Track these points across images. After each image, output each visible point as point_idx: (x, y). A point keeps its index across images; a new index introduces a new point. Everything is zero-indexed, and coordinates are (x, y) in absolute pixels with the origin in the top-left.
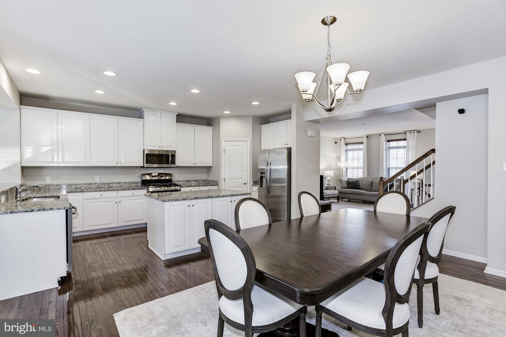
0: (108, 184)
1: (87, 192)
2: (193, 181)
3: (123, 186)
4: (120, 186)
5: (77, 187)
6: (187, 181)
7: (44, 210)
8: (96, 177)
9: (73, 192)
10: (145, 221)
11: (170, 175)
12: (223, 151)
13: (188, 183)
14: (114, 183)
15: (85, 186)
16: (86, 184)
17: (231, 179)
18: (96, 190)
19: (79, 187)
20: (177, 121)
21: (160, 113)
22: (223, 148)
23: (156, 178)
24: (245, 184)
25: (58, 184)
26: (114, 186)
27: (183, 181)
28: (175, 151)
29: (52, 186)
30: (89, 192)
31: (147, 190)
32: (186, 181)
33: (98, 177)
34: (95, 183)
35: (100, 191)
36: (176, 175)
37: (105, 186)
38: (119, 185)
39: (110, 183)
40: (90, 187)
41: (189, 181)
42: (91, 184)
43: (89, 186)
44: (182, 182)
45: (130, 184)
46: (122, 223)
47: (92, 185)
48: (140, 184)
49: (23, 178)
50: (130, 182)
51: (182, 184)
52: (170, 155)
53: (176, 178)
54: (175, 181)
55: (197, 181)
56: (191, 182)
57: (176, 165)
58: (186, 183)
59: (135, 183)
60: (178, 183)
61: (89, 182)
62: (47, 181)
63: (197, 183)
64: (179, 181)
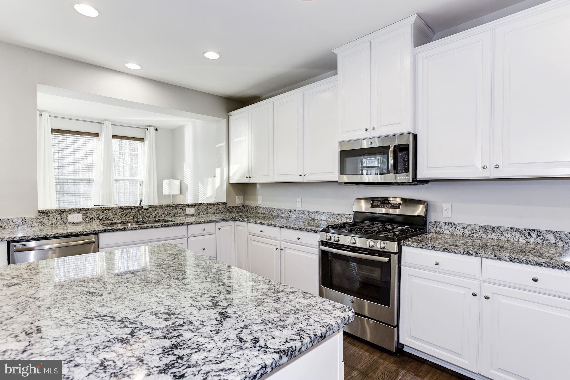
0: (310, 213)
2: (514, 230)
3: (328, 219)
6: (486, 229)
13: (489, 237)
14: (317, 212)
15: (285, 213)
16: (286, 210)
19: (280, 214)
20: (417, 42)
21: (369, 43)
23: (397, 211)
25: (264, 206)
26: (316, 218)
27: (468, 225)
32: (481, 227)
34: (295, 209)
36: (444, 206)
38: (323, 218)
39: (312, 212)
41: (494, 229)
42: (290, 211)
43: (289, 214)
44: (464, 228)
45: (339, 217)
47: (292, 212)
49: (242, 197)
50: (339, 214)
51: (465, 235)
52: (391, 149)
53: (444, 215)
54: (440, 222)
55: (533, 235)
56: (500, 232)
57: (419, 176)
58: (480, 233)
59: (347, 216)
60: (451, 231)
61: (288, 207)
62: (258, 203)
63: (532, 240)
64: (454, 224)
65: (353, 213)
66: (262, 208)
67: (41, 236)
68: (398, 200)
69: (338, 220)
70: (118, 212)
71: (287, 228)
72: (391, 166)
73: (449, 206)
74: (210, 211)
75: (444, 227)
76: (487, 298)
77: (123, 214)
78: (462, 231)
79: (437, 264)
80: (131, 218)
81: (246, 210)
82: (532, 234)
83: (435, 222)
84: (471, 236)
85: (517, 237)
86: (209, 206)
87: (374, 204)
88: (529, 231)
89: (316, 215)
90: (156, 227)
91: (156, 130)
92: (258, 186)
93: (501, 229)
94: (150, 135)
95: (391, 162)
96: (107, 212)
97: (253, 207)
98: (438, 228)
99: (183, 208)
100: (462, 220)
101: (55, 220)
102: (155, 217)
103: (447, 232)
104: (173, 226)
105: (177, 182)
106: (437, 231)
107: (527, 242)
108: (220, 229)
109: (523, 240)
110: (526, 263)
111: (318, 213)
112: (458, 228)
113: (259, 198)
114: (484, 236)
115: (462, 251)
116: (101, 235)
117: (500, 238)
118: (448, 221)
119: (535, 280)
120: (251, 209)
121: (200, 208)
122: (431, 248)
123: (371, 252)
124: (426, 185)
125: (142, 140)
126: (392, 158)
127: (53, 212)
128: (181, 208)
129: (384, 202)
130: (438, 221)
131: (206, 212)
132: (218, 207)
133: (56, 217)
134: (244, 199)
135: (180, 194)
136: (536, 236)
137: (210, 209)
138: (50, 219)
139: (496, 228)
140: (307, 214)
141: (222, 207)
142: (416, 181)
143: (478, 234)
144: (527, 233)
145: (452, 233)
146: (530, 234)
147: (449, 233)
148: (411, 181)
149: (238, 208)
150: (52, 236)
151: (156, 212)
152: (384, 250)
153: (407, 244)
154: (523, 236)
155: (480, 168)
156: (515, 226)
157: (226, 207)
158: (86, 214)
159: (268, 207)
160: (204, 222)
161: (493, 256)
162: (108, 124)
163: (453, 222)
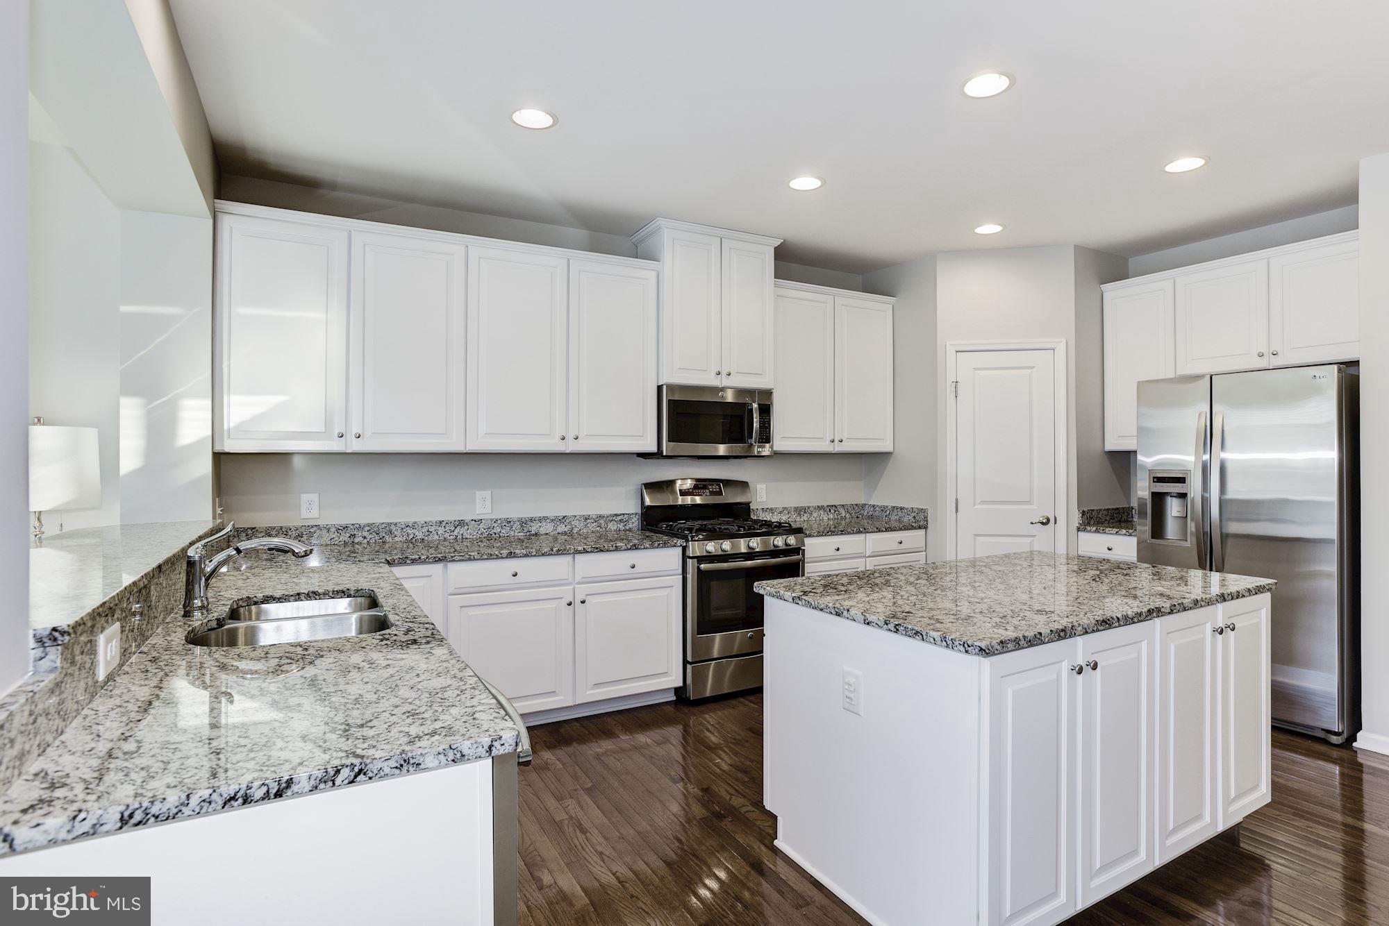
0: (523, 523)
1: (460, 561)
2: (820, 508)
3: (575, 530)
4: (566, 530)
5: (411, 537)
6: (799, 510)
7: (361, 777)
8: (479, 494)
9: (408, 562)
10: (673, 678)
11: (744, 485)
12: (950, 389)
14: (545, 518)
15: (441, 531)
16: (444, 524)
17: (983, 502)
18: (497, 553)
19: (420, 535)
20: (779, 275)
21: (719, 240)
22: (951, 378)
23: (698, 500)
24: (1046, 522)
25: (344, 522)
26: (542, 531)
27: (785, 508)
28: (768, 394)
29: (325, 531)
30: (470, 559)
31: (679, 550)
32: (796, 509)
33: (487, 494)
34: (476, 518)
35: (511, 555)
36: (759, 487)
37: (512, 533)
38: (562, 528)
39: (532, 520)
40: (460, 537)
41: (804, 510)
42: (461, 523)
43: (455, 533)
44: (780, 513)
45: (602, 522)
46: (592, 689)
47: (466, 527)
48: (635, 523)
49: (219, 501)
50: (601, 517)
53: (759, 499)
54: (756, 509)
55: (832, 511)
56: (810, 512)
59: (620, 518)
62: (304, 514)
63: (831, 516)
64: (772, 509)
65: (638, 511)
66: (333, 530)
69: (598, 529)
73: (763, 486)
78: (778, 517)
79: (838, 550)
85: (822, 516)
88: (828, 508)
89: (544, 524)
92: (297, 462)
93: (811, 509)
100: (779, 503)
107: (830, 518)
109: (826, 516)
110: (894, 530)
111: (548, 521)
112: (776, 513)
114: (798, 519)
118: (765, 506)
119: (901, 543)
122: (830, 533)
126: (756, 420)
130: (754, 507)
134: (224, 509)
139: (807, 508)
140: (517, 525)
143: (793, 517)
144: (827, 510)
146: (830, 511)
153: (808, 534)
155: (828, 441)
156: (820, 504)
159: (363, 521)
161: (875, 529)
163: (770, 507)
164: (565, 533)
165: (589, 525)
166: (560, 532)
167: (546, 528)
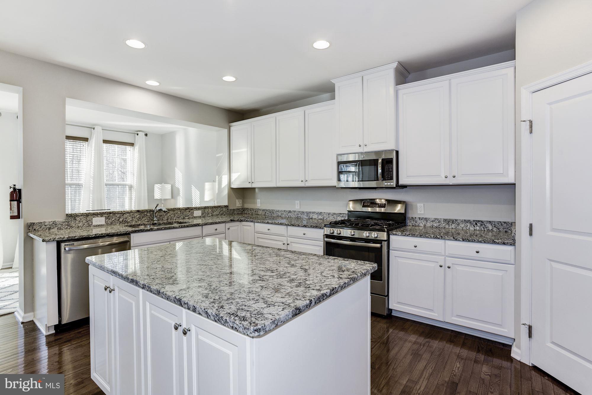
0: (308, 213)
2: (466, 221)
3: (325, 218)
4: (322, 218)
6: (448, 221)
8: (296, 202)
13: (450, 227)
16: (285, 211)
20: (398, 82)
21: (360, 78)
25: (264, 208)
26: (314, 217)
27: (436, 219)
28: (393, 152)
32: (445, 220)
33: (298, 202)
34: (294, 210)
38: (320, 217)
39: (310, 213)
40: (290, 216)
41: (453, 221)
42: (290, 212)
43: (288, 215)
44: (433, 221)
49: (241, 200)
50: (334, 214)
51: (434, 226)
52: (380, 161)
53: (419, 212)
54: (416, 218)
55: (479, 225)
56: (457, 223)
57: (401, 182)
58: (444, 225)
59: (342, 215)
60: (424, 224)
61: (288, 209)
62: (258, 206)
63: (478, 228)
64: (426, 219)
65: (347, 212)
66: (262, 210)
67: (84, 236)
68: (383, 201)
69: (333, 219)
70: (136, 215)
71: (293, 226)
72: (380, 174)
73: (422, 205)
74: (215, 213)
75: (419, 221)
76: (449, 267)
77: (139, 217)
78: (432, 224)
79: (416, 247)
80: (146, 220)
81: (245, 212)
82: (478, 223)
83: (412, 217)
84: (438, 227)
85: (468, 227)
86: (214, 209)
87: (365, 204)
88: (476, 222)
90: (177, 228)
91: (146, 135)
92: (257, 190)
93: (458, 221)
94: (140, 140)
95: (380, 171)
96: (126, 215)
97: (253, 209)
98: (414, 222)
99: (191, 211)
100: (431, 215)
101: (81, 223)
102: (167, 219)
103: (421, 225)
104: (191, 226)
105: (168, 187)
106: (413, 224)
107: (475, 230)
108: (229, 229)
109: (472, 229)
110: (472, 241)
111: (315, 213)
112: (429, 221)
113: (258, 201)
114: (447, 227)
115: (432, 236)
116: (132, 235)
117: (457, 228)
118: (421, 217)
119: (478, 252)
120: (250, 211)
121: (206, 210)
122: (411, 235)
123: (367, 240)
124: (405, 189)
125: (132, 144)
126: (380, 168)
127: (79, 216)
128: (190, 211)
129: (372, 203)
130: (414, 216)
131: (211, 214)
132: (221, 210)
133: (82, 220)
134: (243, 203)
135: (171, 198)
136: (480, 225)
137: (214, 212)
138: (77, 222)
139: (454, 220)
140: (306, 214)
141: (224, 209)
142: (399, 186)
143: (443, 225)
144: (474, 223)
145: (425, 226)
146: (476, 224)
147: (422, 225)
148: (395, 186)
149: (238, 211)
150: (93, 236)
151: (169, 214)
152: (377, 239)
153: (394, 233)
154: (472, 225)
155: (443, 177)
156: (467, 219)
157: (228, 209)
158: (108, 217)
159: (268, 209)
160: (216, 223)
161: (452, 238)
162: (98, 129)
163: (425, 217)
164: (321, 219)
165: (330, 217)
166: (320, 218)
167: (315, 216)
